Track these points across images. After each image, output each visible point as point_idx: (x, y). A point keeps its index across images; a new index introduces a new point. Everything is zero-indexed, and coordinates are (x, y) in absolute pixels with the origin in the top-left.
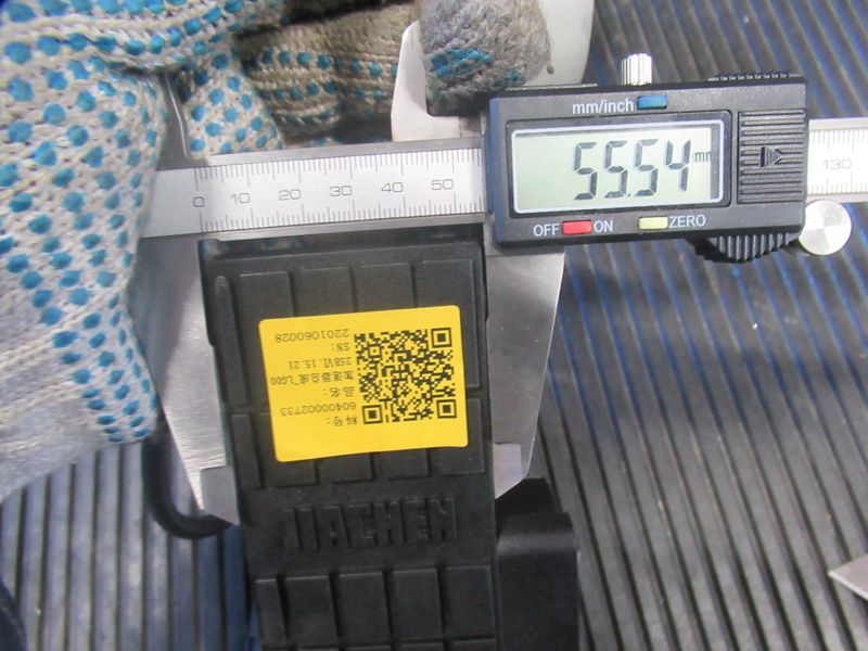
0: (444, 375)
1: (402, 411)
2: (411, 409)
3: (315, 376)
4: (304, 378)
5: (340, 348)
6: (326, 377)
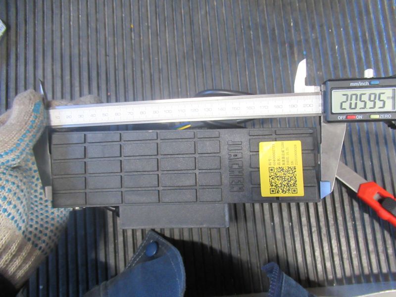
0: (283, 191)
1: (272, 178)
2: (273, 181)
3: (284, 155)
5: (292, 162)
6: (283, 158)
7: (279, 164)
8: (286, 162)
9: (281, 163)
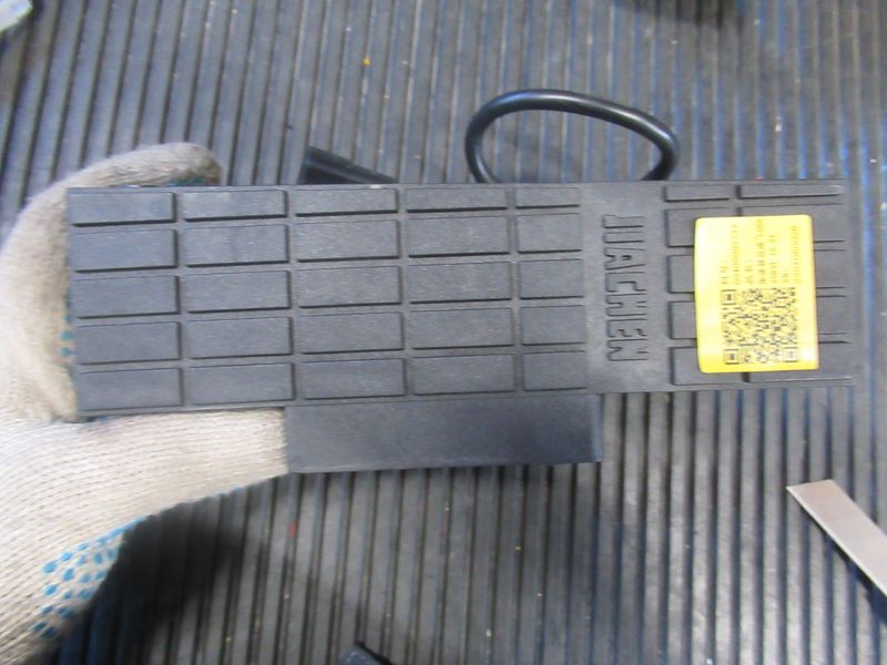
0: (761, 355)
2: (732, 328)
3: (762, 254)
4: (761, 245)
5: (785, 275)
6: (762, 263)
7: (750, 280)
8: (768, 276)
9: (757, 277)
